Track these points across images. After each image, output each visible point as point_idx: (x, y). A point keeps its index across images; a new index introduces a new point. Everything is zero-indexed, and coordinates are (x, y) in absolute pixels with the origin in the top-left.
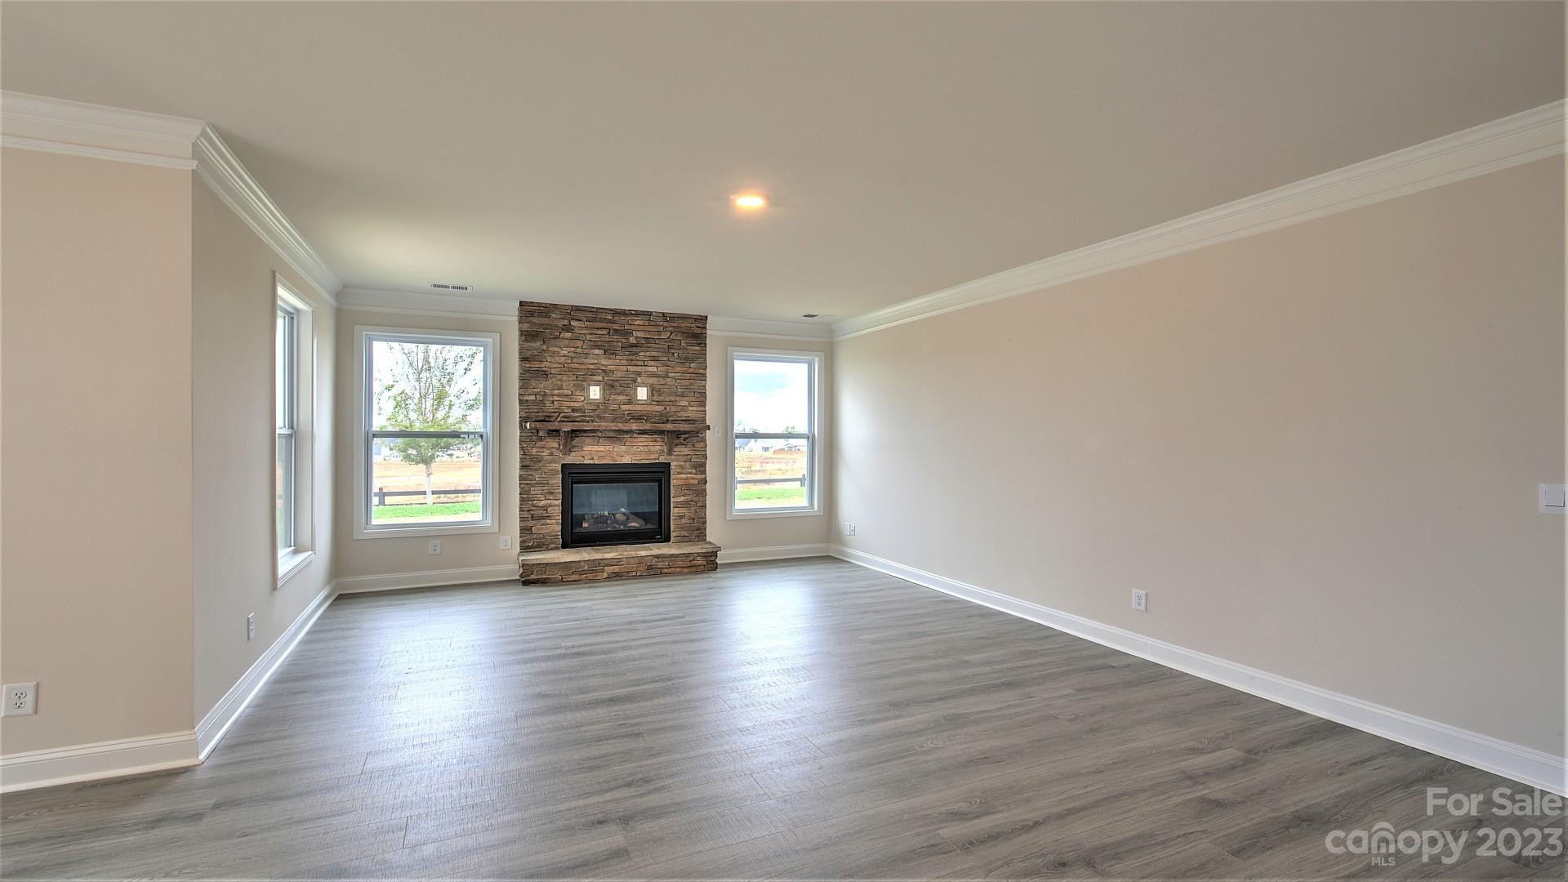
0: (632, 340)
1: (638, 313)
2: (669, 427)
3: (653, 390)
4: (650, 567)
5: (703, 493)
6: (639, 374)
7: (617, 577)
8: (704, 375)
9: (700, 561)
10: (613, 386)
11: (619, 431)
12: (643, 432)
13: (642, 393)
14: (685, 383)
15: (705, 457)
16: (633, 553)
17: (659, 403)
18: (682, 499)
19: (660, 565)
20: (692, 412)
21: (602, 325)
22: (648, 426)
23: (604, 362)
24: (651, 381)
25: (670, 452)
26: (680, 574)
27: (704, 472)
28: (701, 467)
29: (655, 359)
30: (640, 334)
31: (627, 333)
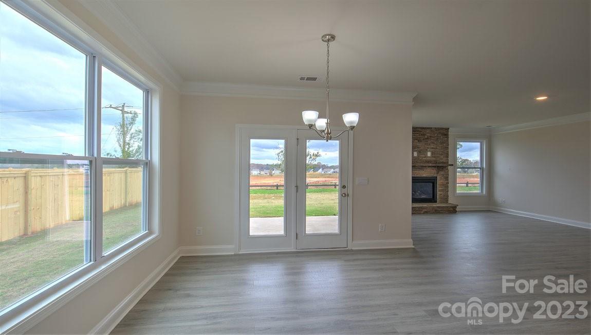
0: (426, 137)
1: (428, 128)
2: (438, 165)
3: (432, 154)
4: (436, 211)
5: (448, 186)
6: (428, 148)
7: (426, 213)
8: (448, 148)
9: (451, 209)
10: (420, 152)
11: (422, 166)
12: (429, 167)
13: (429, 154)
14: (442, 150)
15: (448, 174)
16: (431, 205)
17: (435, 157)
18: (441, 189)
19: (439, 210)
20: (444, 160)
21: (417, 133)
22: (430, 165)
23: (418, 144)
24: (432, 150)
25: (437, 173)
26: (444, 213)
27: (448, 180)
28: (447, 178)
29: (433, 143)
30: (429, 135)
31: (424, 135)
